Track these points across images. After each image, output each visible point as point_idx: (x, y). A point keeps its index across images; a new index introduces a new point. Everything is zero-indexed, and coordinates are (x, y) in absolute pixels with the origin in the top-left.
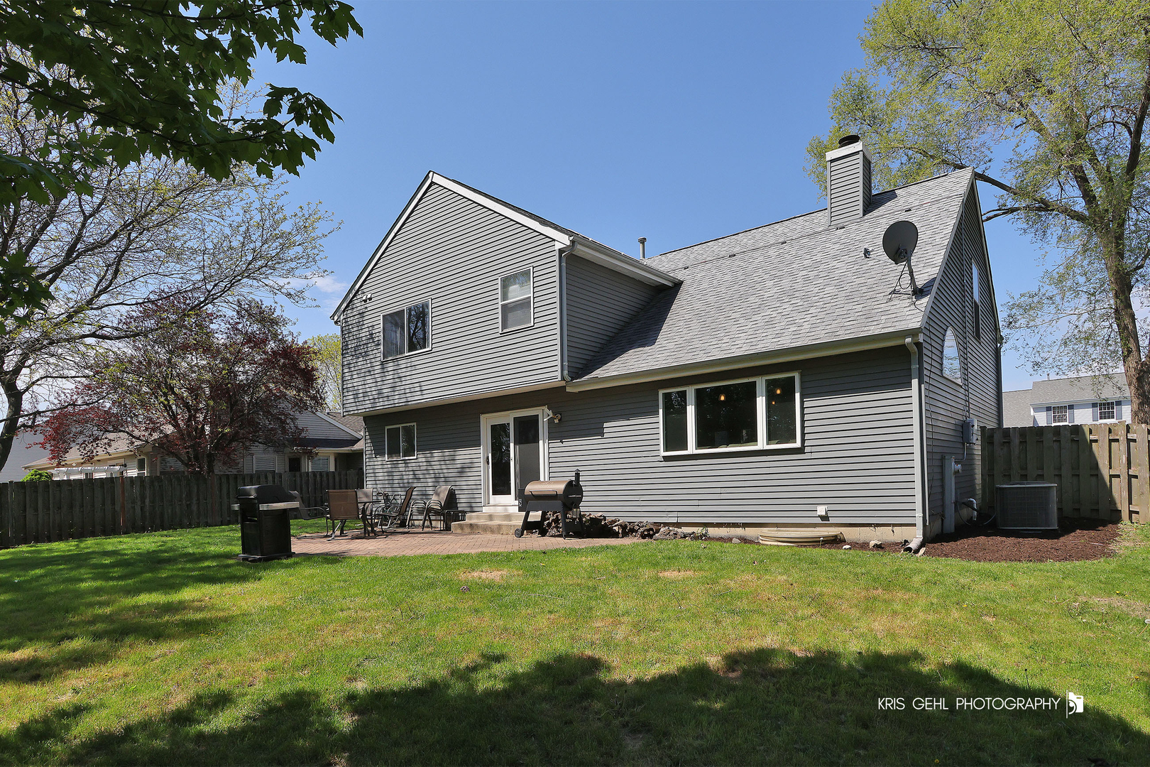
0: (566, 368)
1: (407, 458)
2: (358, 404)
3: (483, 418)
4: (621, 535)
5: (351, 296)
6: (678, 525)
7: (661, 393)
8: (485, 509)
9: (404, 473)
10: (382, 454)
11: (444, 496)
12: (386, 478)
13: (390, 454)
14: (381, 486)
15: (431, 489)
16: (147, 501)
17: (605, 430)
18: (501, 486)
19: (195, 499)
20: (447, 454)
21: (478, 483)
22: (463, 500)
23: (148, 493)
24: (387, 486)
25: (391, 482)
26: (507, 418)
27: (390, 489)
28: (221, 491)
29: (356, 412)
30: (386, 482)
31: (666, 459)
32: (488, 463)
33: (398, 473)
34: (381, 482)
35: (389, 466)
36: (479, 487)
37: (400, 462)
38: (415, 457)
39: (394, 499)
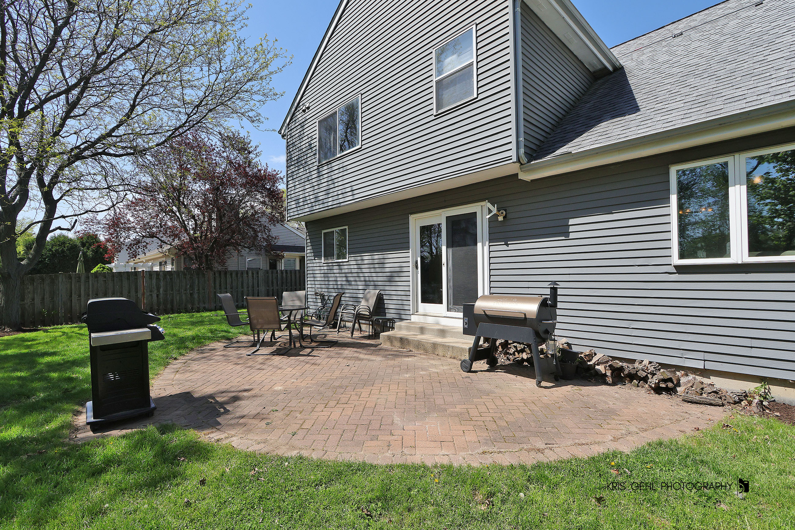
0: (522, 145)
1: (340, 261)
2: (299, 209)
3: (413, 218)
4: (609, 380)
5: (293, 109)
6: (705, 373)
7: (673, 170)
8: (414, 318)
9: (338, 275)
10: (320, 257)
11: (372, 302)
12: (323, 279)
13: (326, 256)
14: (319, 286)
15: (361, 292)
16: (161, 290)
17: (571, 229)
18: (431, 294)
19: (196, 289)
20: (376, 257)
21: (406, 288)
22: (391, 307)
23: (162, 284)
24: (323, 286)
25: (327, 283)
26: (439, 217)
27: (326, 290)
28: (215, 284)
29: (297, 216)
30: (323, 283)
31: (681, 269)
32: (417, 268)
33: (332, 275)
34: (319, 283)
35: (325, 268)
36: (407, 293)
37: (334, 264)
38: (347, 260)
39: (328, 299)
